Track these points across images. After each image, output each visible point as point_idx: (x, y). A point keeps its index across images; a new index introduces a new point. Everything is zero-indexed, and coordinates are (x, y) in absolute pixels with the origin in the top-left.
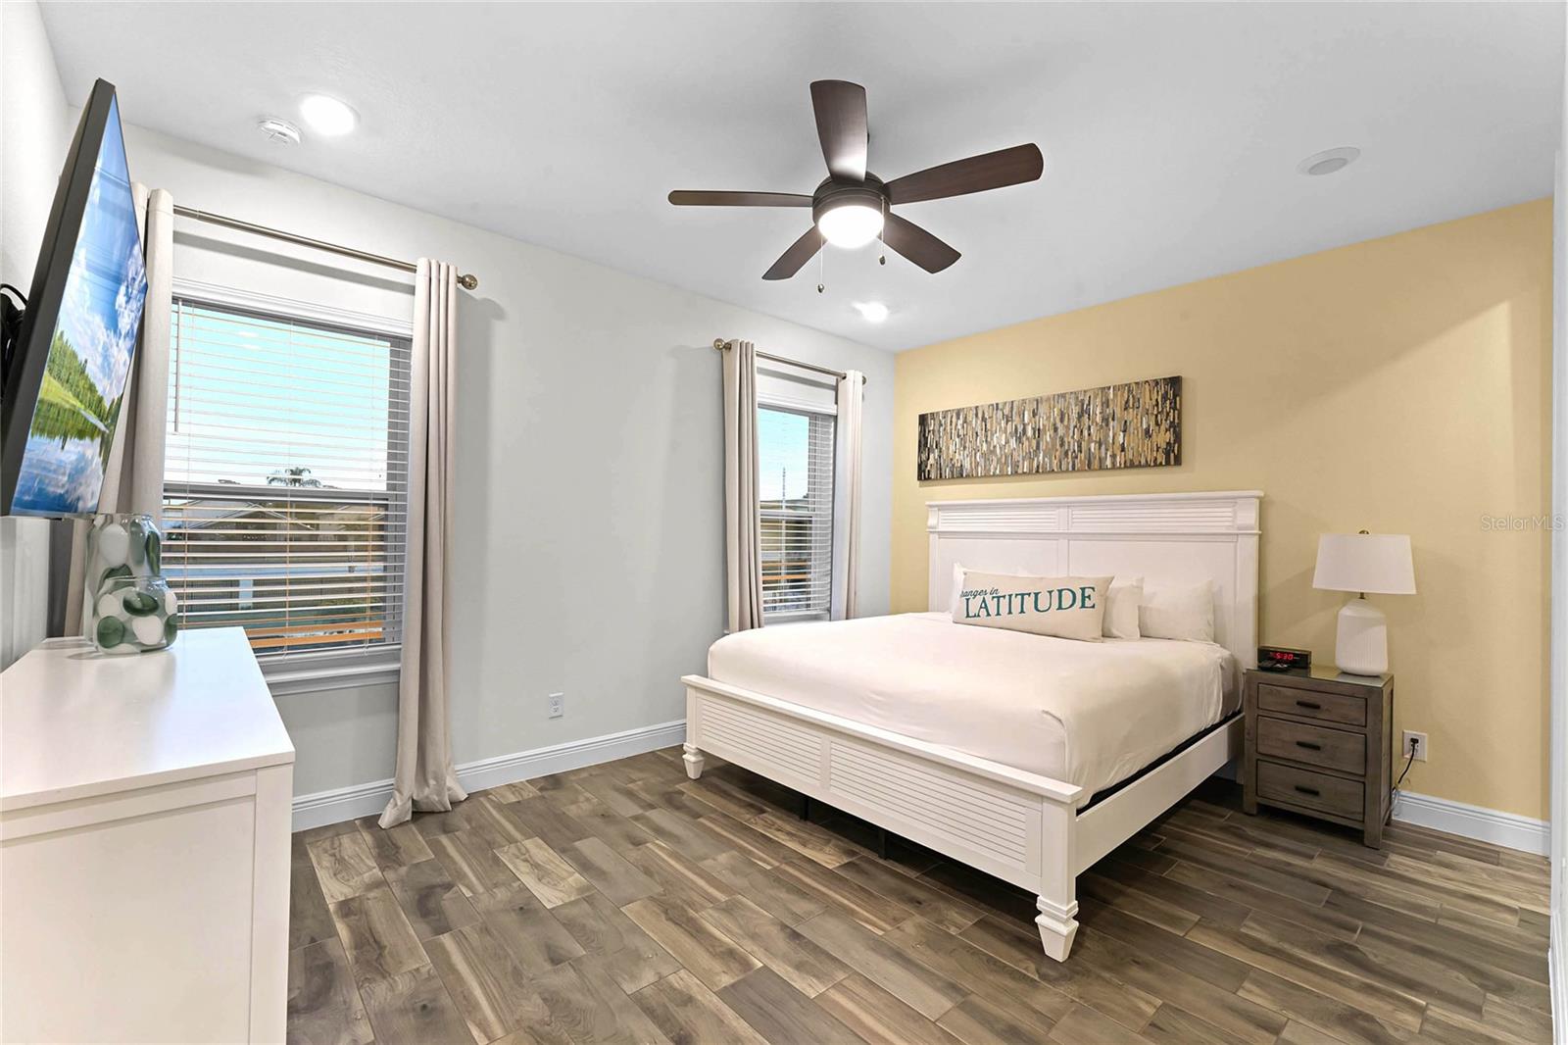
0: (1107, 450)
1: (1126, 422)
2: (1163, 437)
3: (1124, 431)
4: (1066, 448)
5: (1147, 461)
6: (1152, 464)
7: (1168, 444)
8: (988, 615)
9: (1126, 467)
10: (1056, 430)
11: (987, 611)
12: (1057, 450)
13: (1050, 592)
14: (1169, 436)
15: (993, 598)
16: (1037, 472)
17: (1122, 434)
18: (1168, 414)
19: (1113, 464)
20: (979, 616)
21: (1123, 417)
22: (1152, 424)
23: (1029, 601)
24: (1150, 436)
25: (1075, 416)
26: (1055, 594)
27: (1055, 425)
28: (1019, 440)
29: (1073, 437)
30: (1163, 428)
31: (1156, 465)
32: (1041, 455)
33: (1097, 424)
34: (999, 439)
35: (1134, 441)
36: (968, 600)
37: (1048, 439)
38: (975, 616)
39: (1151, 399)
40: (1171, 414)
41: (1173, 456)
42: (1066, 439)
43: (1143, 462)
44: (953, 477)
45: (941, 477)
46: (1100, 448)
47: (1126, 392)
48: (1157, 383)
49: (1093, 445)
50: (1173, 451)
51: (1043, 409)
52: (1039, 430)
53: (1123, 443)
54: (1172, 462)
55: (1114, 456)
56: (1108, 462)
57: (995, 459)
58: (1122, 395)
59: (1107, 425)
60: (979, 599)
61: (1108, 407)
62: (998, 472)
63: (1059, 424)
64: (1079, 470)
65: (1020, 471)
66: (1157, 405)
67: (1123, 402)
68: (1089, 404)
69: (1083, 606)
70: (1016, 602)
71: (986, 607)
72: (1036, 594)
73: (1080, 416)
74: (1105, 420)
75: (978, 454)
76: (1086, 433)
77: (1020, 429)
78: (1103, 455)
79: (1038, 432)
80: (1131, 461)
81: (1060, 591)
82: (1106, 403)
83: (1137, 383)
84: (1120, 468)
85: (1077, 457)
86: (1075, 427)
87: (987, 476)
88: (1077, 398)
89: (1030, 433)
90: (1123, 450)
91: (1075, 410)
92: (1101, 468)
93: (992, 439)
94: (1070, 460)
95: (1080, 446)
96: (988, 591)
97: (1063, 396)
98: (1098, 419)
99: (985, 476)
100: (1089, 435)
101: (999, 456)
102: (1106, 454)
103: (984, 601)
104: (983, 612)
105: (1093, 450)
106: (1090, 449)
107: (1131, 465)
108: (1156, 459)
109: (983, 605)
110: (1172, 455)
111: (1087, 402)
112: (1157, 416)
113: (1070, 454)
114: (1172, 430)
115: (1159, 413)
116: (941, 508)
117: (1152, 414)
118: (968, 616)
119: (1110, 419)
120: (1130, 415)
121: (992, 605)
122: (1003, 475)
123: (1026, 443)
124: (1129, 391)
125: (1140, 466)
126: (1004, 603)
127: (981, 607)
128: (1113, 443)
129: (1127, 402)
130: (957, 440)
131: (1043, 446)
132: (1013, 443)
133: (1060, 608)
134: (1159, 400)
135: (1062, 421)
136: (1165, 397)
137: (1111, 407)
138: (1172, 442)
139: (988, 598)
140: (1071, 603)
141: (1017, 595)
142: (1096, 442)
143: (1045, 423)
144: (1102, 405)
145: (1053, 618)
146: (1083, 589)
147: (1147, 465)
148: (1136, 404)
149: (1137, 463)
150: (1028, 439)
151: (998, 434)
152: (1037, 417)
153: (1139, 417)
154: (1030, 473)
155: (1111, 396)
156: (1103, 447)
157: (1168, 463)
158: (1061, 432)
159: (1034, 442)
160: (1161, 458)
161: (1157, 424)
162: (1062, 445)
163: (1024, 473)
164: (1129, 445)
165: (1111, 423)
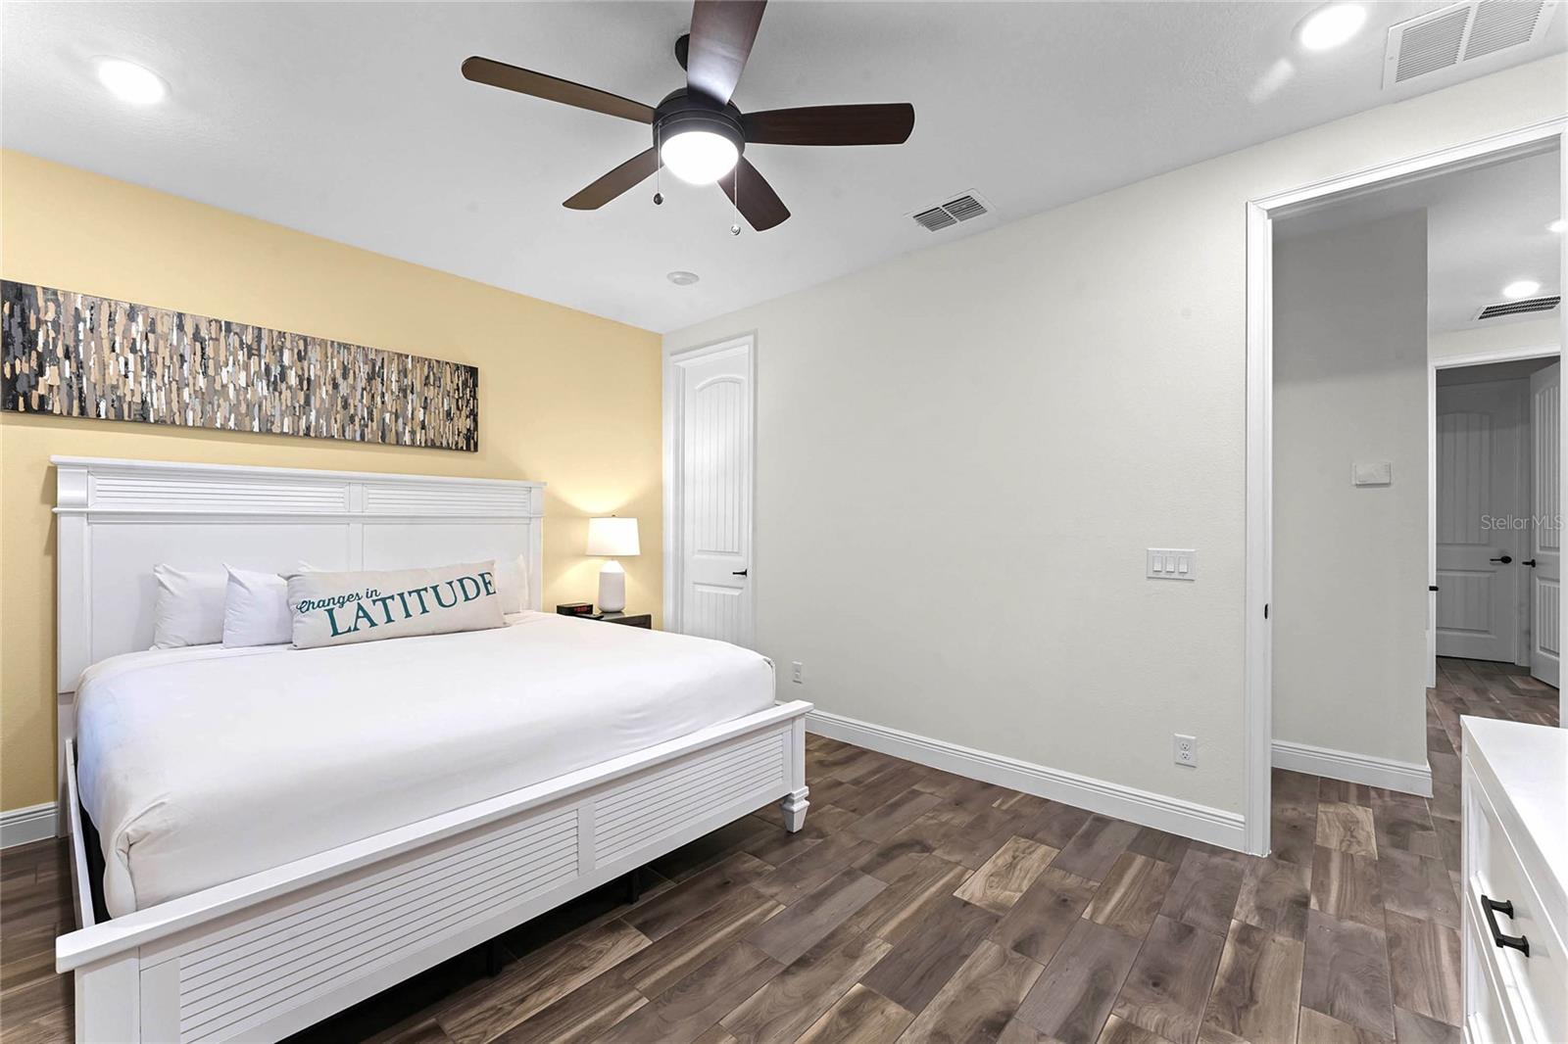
0: (405, 424)
1: (426, 398)
2: (463, 424)
3: (425, 408)
4: (352, 411)
5: (448, 444)
6: (454, 447)
7: (469, 430)
8: (373, 624)
9: (426, 446)
10: (336, 386)
11: (370, 620)
12: (337, 412)
13: (450, 583)
14: (469, 423)
15: (374, 602)
16: (307, 434)
17: (422, 410)
18: (468, 401)
19: (413, 441)
20: (356, 629)
21: (422, 393)
22: (454, 407)
23: (429, 598)
24: (452, 419)
25: (364, 376)
26: (457, 585)
27: (334, 379)
28: (274, 386)
29: (361, 401)
30: (463, 413)
31: (457, 449)
32: (313, 414)
33: (392, 392)
34: (231, 376)
35: (435, 421)
36: (330, 612)
37: (324, 396)
38: (349, 630)
39: (452, 382)
40: (471, 402)
41: (470, 442)
42: (351, 401)
43: (445, 444)
44: (119, 418)
45: (83, 411)
46: (396, 421)
47: (426, 366)
48: (458, 368)
49: (387, 416)
50: (473, 438)
51: (315, 354)
52: (309, 380)
53: (424, 421)
54: (472, 449)
55: (413, 433)
56: (407, 438)
57: (225, 405)
58: (422, 369)
59: (405, 397)
60: (351, 608)
61: (406, 377)
62: (231, 424)
63: (340, 380)
64: (369, 442)
65: (276, 429)
66: (458, 389)
67: (423, 378)
68: (382, 367)
69: (488, 593)
70: (413, 602)
71: (366, 615)
72: (435, 588)
73: (370, 378)
74: (403, 390)
75: (186, 392)
76: (378, 400)
77: (275, 370)
78: (401, 429)
79: (307, 384)
80: (432, 440)
81: (461, 581)
82: (403, 372)
83: (438, 362)
84: (420, 446)
85: (367, 426)
86: (364, 389)
87: (207, 427)
88: (367, 356)
89: (293, 380)
90: (423, 428)
91: (364, 370)
92: (398, 443)
93: (217, 374)
94: (357, 427)
95: (370, 413)
96: (363, 594)
97: (347, 347)
98: (394, 387)
99: (203, 427)
100: (383, 403)
101: (234, 401)
102: (404, 428)
103: (360, 607)
104: (363, 623)
105: (387, 420)
106: (384, 419)
107: (432, 445)
108: (457, 443)
109: (361, 614)
110: (472, 441)
111: (379, 364)
112: (457, 400)
113: (357, 420)
114: (472, 417)
115: (460, 398)
116: (95, 470)
117: (453, 397)
118: (336, 633)
119: (408, 391)
120: (431, 392)
121: (377, 612)
122: (241, 431)
123: (286, 394)
124: (429, 367)
125: (441, 447)
126: (395, 606)
127: (358, 617)
128: (413, 419)
129: (427, 377)
130: (131, 357)
131: (315, 402)
132: (262, 387)
133: (467, 599)
134: (460, 385)
135: (345, 376)
136: (465, 383)
137: (410, 376)
138: (472, 429)
139: (366, 603)
140: (476, 591)
141: (410, 593)
142: (391, 412)
143: (318, 373)
144: (399, 373)
145: (463, 612)
146: (482, 575)
147: (449, 448)
148: (437, 383)
149: (438, 444)
150: (289, 387)
151: (230, 368)
152: (306, 363)
153: (440, 397)
154: (295, 434)
155: (410, 366)
156: (400, 420)
157: (468, 449)
158: (344, 389)
159: (301, 396)
160: (462, 443)
161: (458, 408)
162: (346, 406)
163: (283, 434)
164: (430, 423)
165: (410, 396)
